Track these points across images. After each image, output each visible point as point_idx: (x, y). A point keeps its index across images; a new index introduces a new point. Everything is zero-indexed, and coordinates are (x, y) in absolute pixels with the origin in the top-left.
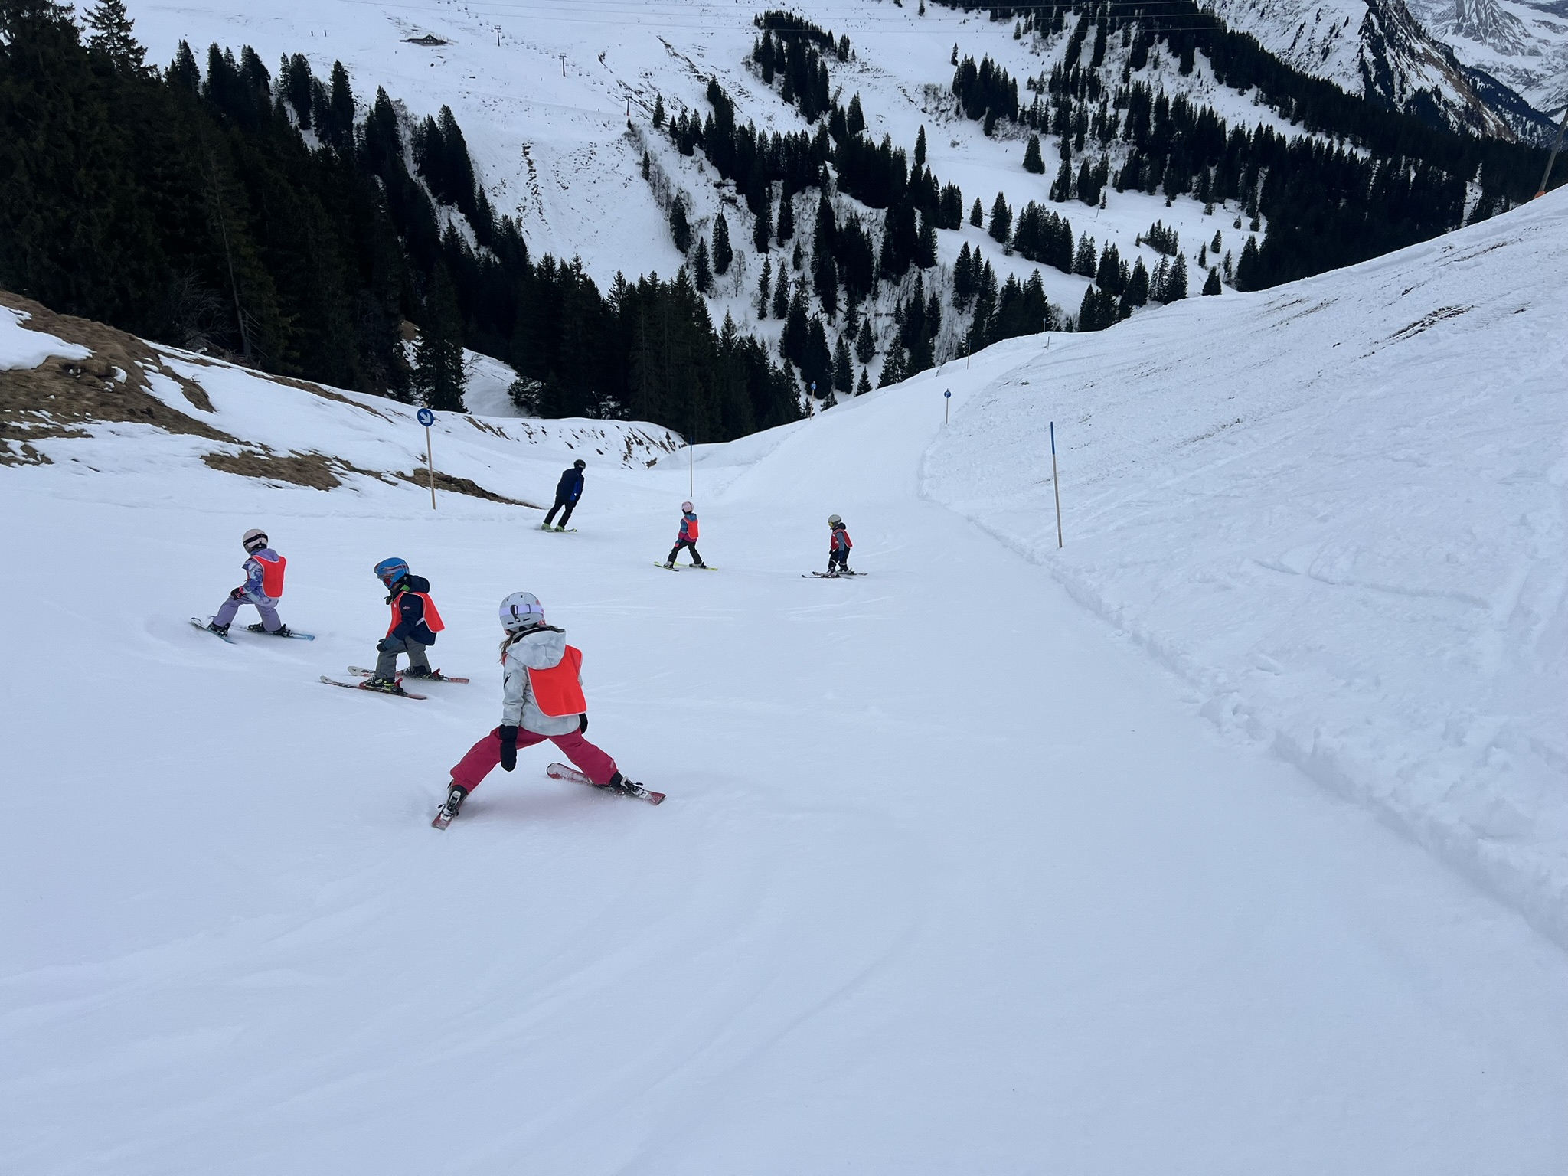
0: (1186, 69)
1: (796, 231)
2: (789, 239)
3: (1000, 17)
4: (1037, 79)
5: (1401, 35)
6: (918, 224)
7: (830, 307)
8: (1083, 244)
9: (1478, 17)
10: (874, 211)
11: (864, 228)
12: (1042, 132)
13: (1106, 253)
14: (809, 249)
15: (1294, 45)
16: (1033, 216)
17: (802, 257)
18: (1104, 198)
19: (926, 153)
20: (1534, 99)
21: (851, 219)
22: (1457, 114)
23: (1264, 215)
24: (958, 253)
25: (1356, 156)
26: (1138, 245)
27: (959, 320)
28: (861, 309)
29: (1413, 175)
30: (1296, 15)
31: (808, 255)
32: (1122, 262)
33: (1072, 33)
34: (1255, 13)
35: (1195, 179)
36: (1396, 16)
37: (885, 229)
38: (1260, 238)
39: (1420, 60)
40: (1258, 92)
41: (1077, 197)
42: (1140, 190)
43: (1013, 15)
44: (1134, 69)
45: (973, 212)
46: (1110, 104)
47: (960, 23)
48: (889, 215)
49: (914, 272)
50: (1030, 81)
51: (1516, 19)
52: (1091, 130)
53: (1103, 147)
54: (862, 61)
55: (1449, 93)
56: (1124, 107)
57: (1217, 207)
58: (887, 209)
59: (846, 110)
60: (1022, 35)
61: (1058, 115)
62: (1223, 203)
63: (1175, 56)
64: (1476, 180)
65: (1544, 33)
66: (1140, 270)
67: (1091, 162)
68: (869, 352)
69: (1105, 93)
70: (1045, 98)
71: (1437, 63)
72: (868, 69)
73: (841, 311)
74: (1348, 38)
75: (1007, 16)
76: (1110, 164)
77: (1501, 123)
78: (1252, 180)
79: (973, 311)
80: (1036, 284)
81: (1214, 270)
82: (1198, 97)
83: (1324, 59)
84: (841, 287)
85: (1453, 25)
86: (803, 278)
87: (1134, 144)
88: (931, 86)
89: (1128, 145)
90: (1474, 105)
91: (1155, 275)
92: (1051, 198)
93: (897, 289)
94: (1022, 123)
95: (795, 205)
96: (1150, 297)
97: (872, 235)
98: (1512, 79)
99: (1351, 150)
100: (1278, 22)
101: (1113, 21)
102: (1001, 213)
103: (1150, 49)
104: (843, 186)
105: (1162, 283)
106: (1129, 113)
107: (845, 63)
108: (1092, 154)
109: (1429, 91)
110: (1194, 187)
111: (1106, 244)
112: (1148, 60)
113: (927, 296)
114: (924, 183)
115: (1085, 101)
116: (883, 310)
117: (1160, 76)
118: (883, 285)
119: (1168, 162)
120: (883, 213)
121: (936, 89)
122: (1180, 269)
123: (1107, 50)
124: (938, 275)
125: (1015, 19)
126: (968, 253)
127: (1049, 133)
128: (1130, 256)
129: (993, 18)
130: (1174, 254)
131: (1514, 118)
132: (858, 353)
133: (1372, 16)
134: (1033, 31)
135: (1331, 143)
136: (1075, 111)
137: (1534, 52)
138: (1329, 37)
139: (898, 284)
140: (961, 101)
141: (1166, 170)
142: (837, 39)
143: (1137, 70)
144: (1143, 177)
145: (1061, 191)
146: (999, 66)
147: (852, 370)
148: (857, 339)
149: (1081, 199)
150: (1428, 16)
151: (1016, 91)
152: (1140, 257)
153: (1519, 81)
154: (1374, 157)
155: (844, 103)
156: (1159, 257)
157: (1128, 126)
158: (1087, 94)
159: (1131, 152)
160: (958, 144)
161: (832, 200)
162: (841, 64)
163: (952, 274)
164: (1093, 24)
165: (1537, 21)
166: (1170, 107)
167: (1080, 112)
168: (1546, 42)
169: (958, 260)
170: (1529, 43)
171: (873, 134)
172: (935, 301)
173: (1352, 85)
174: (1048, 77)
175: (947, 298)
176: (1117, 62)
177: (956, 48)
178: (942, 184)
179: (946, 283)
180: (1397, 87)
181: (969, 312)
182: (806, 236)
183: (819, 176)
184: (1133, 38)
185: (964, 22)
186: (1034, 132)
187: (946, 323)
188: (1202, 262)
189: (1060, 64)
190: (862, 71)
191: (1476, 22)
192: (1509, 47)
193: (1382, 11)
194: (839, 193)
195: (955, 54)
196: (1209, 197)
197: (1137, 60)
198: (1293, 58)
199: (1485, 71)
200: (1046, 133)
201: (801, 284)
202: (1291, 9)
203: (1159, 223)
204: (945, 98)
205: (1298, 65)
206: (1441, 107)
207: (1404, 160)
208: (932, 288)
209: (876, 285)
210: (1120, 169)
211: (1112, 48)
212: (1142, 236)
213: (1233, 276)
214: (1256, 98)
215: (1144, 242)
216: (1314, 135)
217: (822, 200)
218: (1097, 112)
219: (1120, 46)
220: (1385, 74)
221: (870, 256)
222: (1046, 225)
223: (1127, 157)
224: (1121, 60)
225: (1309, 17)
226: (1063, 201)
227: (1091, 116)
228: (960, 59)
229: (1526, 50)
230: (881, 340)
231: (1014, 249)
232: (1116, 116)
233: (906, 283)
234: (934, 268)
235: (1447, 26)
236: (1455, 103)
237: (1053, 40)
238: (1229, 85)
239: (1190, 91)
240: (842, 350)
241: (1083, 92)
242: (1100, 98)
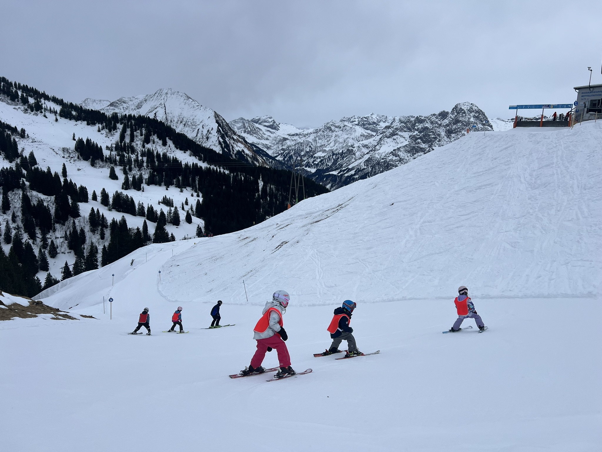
0: (164, 144)
1: (11, 207)
2: (8, 210)
3: (91, 124)
4: (110, 146)
5: (229, 134)
6: (70, 201)
7: (33, 236)
8: (139, 205)
9: (250, 129)
10: (49, 197)
11: (45, 204)
12: (115, 165)
13: (148, 208)
14: (19, 214)
15: (197, 135)
16: (118, 197)
17: (16, 217)
18: (143, 188)
19: (67, 173)
20: (270, 152)
21: (39, 201)
22: (250, 157)
23: (200, 192)
24: (90, 211)
25: (225, 173)
26: (159, 204)
27: (94, 237)
28: (48, 236)
29: (243, 178)
30: (196, 126)
31: (19, 216)
32: (155, 211)
33: (121, 131)
34: (182, 125)
35: (175, 180)
36: (227, 128)
37: (55, 204)
38: (201, 200)
39: (236, 141)
40: (190, 152)
41: (133, 188)
42: (156, 185)
43: (96, 123)
44: (146, 144)
45: (93, 196)
46: (139, 155)
47: (74, 125)
48: (56, 199)
49: (71, 220)
50: (107, 147)
51: (261, 129)
52: (134, 164)
53: (139, 170)
54: (32, 138)
55: (247, 151)
56: (145, 156)
57: (184, 190)
58: (54, 196)
59: (28, 157)
60: (101, 131)
61: (120, 159)
62: (186, 188)
63: (160, 140)
64: (261, 179)
65: (269, 134)
66: (162, 213)
67: (136, 175)
68: (55, 253)
69: (137, 151)
70: (114, 153)
71: (241, 143)
72: (36, 141)
73: (39, 238)
74: (213, 134)
75: (94, 124)
76: (143, 176)
77: (263, 160)
78: (194, 181)
79: (99, 233)
80: (124, 221)
81: (188, 211)
82: (170, 153)
83: (207, 140)
84: (37, 228)
85: (243, 130)
86: (18, 226)
87: (151, 169)
88: (65, 148)
89: (148, 169)
90: (254, 155)
91: (168, 214)
92: (123, 188)
93: (64, 227)
94: (106, 162)
95: (9, 196)
96: (167, 222)
97: (49, 206)
98: (263, 147)
99: (223, 171)
100: (190, 128)
101: (136, 127)
102: (105, 195)
103: (151, 137)
104: (32, 188)
105: (171, 217)
106: (147, 158)
107: (24, 139)
108: (136, 173)
109: (241, 151)
110: (175, 183)
111: (148, 205)
112: (151, 141)
113: (78, 229)
114: (70, 186)
115: (130, 154)
116: (59, 236)
117: (156, 146)
118: (57, 226)
119: (164, 175)
120: (53, 198)
121: (68, 149)
122: (176, 212)
123: (135, 137)
124: (82, 220)
125: (97, 125)
126: (94, 211)
127: (118, 165)
128: (158, 208)
129: (88, 124)
130: (173, 206)
131: (266, 158)
132: (49, 254)
133: (220, 128)
134: (105, 129)
135: (217, 168)
136: (126, 158)
137: (267, 139)
138: (208, 133)
139: (64, 225)
140: (79, 154)
141: (164, 178)
142: (19, 129)
143: (147, 144)
144: (156, 180)
145: (126, 186)
146: (93, 142)
147: (48, 262)
148: (48, 248)
149: (135, 188)
150: (236, 127)
151: (102, 150)
152: (161, 209)
153: (265, 147)
154: (230, 173)
155: (26, 154)
156: (168, 208)
157: (147, 162)
158: (130, 152)
159: (150, 172)
160: (80, 170)
161: (28, 194)
162: (22, 139)
163: (88, 220)
164: (128, 128)
165: (266, 130)
166: (161, 156)
167: (128, 158)
168: (270, 136)
169: (90, 214)
170: (265, 136)
171: (42, 166)
172: (82, 231)
173: (218, 149)
174: (114, 146)
175: (87, 229)
176: (139, 141)
177: (74, 134)
178: (78, 186)
179: (86, 223)
180: (231, 149)
181: (98, 233)
182: (17, 209)
183: (20, 184)
184: (144, 133)
185: (76, 125)
186: (112, 165)
187: (88, 238)
188: (183, 209)
189: (118, 141)
190: (33, 142)
191: (249, 130)
192: (260, 137)
193: (222, 126)
194: (31, 191)
195: (74, 136)
196: (181, 186)
197: (147, 140)
198: (198, 140)
199: (255, 144)
200: (116, 165)
201: (18, 228)
202: (194, 124)
203: (166, 196)
204: (72, 153)
205: (199, 142)
206: (245, 155)
207: (239, 174)
208: (80, 225)
209: (54, 226)
210: (147, 178)
211: (137, 136)
212: (160, 201)
213: (195, 213)
214: (190, 154)
215: (161, 203)
216: (211, 166)
217: (23, 194)
218: (135, 158)
219: (139, 136)
220: (227, 146)
221: (50, 215)
222: (124, 199)
223: (149, 173)
224: (141, 140)
225: (200, 127)
226: (127, 190)
227: (133, 159)
228: (77, 138)
229: (265, 139)
230: (59, 248)
231: (112, 208)
232: (142, 159)
233: (68, 225)
234: (79, 218)
235: (242, 131)
236: (249, 154)
237: (114, 133)
238: (181, 150)
239: (167, 151)
240: (42, 254)
241: (128, 151)
242: (135, 153)
